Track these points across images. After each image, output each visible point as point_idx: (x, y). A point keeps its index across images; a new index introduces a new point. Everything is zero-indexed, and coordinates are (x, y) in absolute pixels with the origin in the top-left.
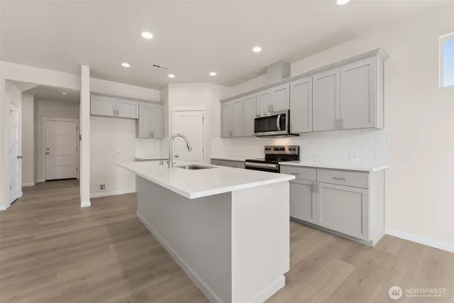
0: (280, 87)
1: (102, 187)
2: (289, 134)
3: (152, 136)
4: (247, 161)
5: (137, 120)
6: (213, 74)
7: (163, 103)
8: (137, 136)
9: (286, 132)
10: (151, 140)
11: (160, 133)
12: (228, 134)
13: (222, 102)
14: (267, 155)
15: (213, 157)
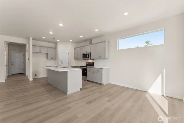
0: (88, 46)
1: (35, 75)
2: (90, 59)
3: (52, 59)
4: (80, 66)
5: (47, 54)
6: (71, 41)
7: (56, 48)
8: (47, 58)
9: (90, 58)
10: (52, 60)
11: (55, 57)
12: (76, 58)
13: (74, 48)
14: (86, 65)
15: (71, 65)
